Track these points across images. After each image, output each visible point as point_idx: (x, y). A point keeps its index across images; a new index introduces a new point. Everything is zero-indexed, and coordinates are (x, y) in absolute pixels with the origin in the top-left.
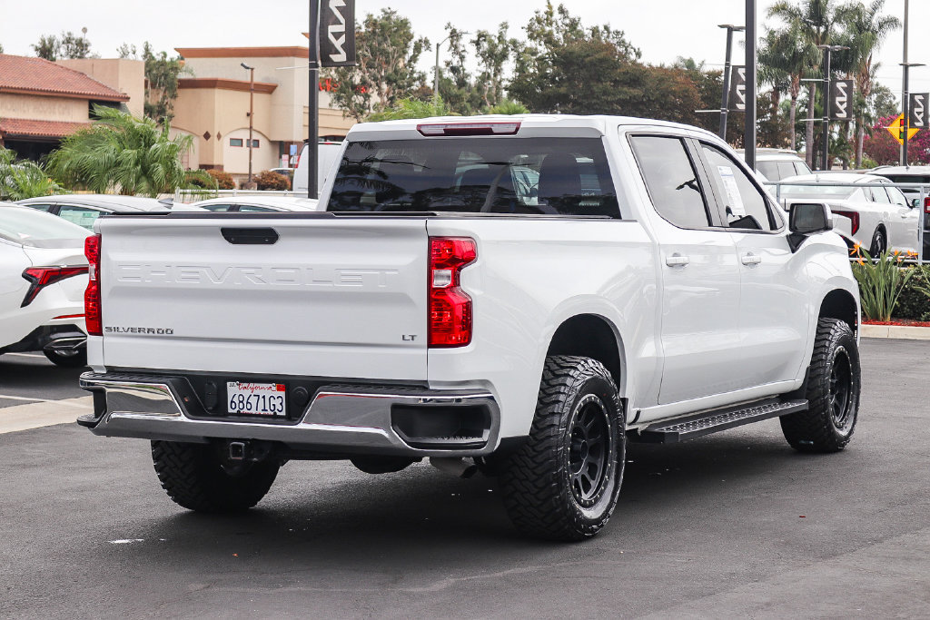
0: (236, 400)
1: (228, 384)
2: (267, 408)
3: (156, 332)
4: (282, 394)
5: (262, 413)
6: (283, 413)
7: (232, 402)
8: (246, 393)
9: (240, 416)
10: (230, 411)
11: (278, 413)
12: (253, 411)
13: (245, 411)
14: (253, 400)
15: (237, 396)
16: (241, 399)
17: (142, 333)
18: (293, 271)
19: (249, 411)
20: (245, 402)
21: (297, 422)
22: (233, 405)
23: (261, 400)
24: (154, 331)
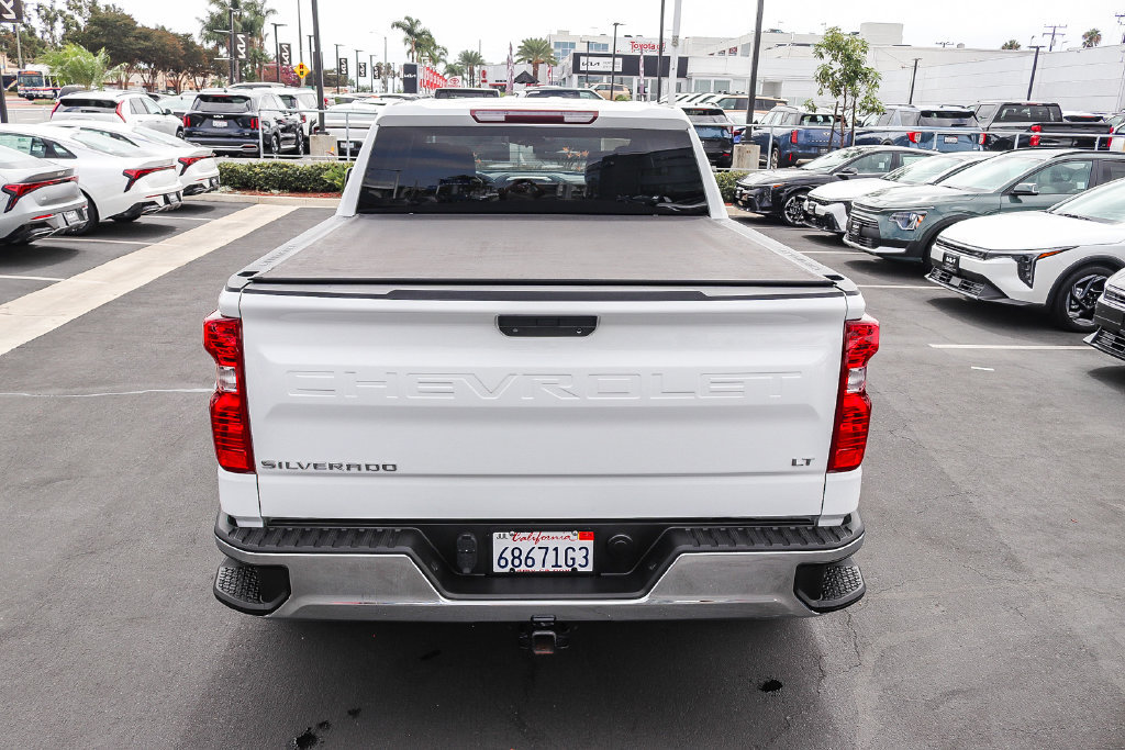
0: (508, 555)
1: (495, 535)
2: (561, 561)
3: (364, 468)
4: (589, 544)
5: (552, 570)
6: (590, 568)
7: (501, 558)
8: (525, 546)
9: (514, 576)
10: (496, 569)
11: (580, 569)
12: (537, 568)
13: (523, 568)
14: (538, 555)
15: (509, 551)
16: (517, 553)
17: (335, 470)
18: (627, 379)
19: (530, 569)
20: (523, 558)
21: (638, 594)
22: (503, 562)
23: (551, 554)
24: (359, 467)
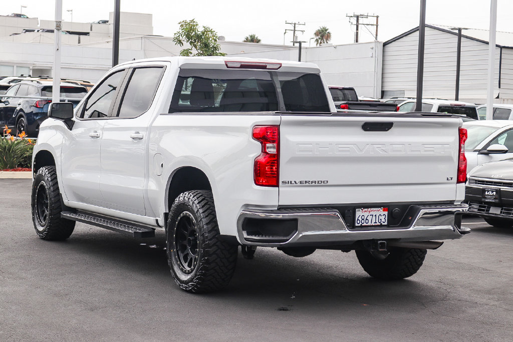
0: (360, 219)
1: (357, 210)
2: (377, 221)
3: (317, 183)
4: (386, 213)
5: (374, 224)
6: (386, 223)
7: (358, 220)
8: (366, 214)
9: (362, 227)
10: (357, 225)
11: (383, 224)
12: (369, 224)
13: (365, 224)
14: (370, 218)
15: (360, 217)
16: (363, 218)
17: (307, 184)
18: (401, 146)
19: (367, 225)
20: (365, 219)
21: (409, 227)
22: (358, 222)
23: (374, 217)
24: (315, 182)
